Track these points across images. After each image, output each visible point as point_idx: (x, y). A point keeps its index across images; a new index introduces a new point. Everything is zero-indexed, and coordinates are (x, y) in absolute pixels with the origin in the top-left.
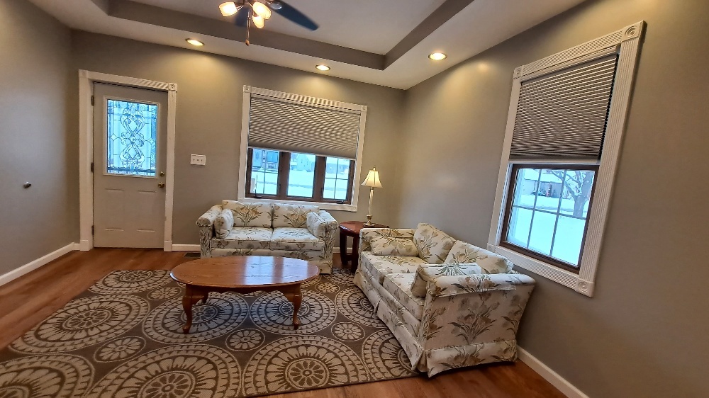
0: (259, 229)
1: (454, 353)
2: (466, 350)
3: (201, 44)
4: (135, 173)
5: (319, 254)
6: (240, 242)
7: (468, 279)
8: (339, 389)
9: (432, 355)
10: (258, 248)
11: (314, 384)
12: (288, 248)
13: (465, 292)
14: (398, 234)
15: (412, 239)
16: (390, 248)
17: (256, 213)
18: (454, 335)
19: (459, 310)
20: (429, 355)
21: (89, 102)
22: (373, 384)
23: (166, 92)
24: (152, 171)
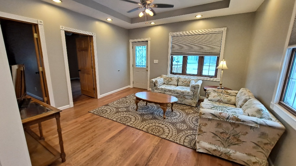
0: (171, 86)
1: (214, 147)
2: (222, 149)
3: (154, 23)
4: (142, 67)
5: (191, 97)
6: (162, 89)
7: (220, 113)
8: (160, 138)
9: (200, 143)
10: (168, 92)
11: (155, 134)
12: (177, 93)
13: (218, 119)
14: (227, 92)
15: (235, 96)
16: (218, 98)
17: (172, 80)
18: (214, 139)
19: (216, 127)
20: (198, 142)
21: (132, 48)
22: (173, 143)
23: (148, 41)
24: (145, 66)
